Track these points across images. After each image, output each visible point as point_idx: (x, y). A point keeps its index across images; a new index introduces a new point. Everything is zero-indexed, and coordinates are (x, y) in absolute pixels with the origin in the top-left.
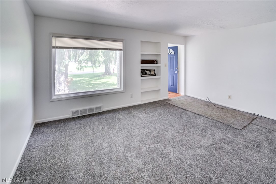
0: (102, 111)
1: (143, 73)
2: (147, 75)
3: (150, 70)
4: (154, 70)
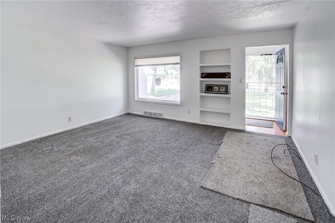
0: (162, 118)
1: (209, 89)
2: (213, 91)
3: (220, 86)
4: (227, 87)
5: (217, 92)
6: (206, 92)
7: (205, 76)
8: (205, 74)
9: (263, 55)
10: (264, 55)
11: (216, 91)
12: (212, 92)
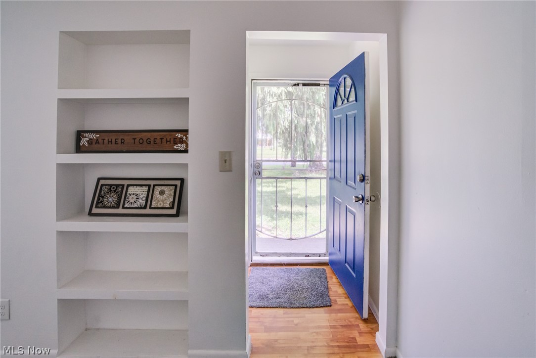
2: (123, 207)
3: (152, 183)
4: (180, 186)
5: (141, 208)
6: (95, 211)
7: (90, 142)
8: (94, 136)
9: (298, 85)
10: (301, 87)
11: (138, 204)
12: (120, 211)
